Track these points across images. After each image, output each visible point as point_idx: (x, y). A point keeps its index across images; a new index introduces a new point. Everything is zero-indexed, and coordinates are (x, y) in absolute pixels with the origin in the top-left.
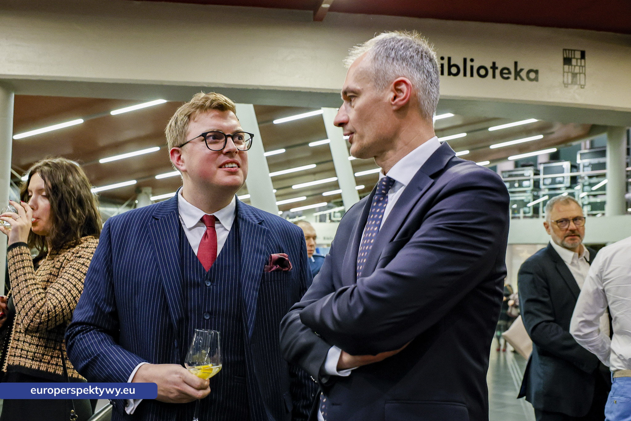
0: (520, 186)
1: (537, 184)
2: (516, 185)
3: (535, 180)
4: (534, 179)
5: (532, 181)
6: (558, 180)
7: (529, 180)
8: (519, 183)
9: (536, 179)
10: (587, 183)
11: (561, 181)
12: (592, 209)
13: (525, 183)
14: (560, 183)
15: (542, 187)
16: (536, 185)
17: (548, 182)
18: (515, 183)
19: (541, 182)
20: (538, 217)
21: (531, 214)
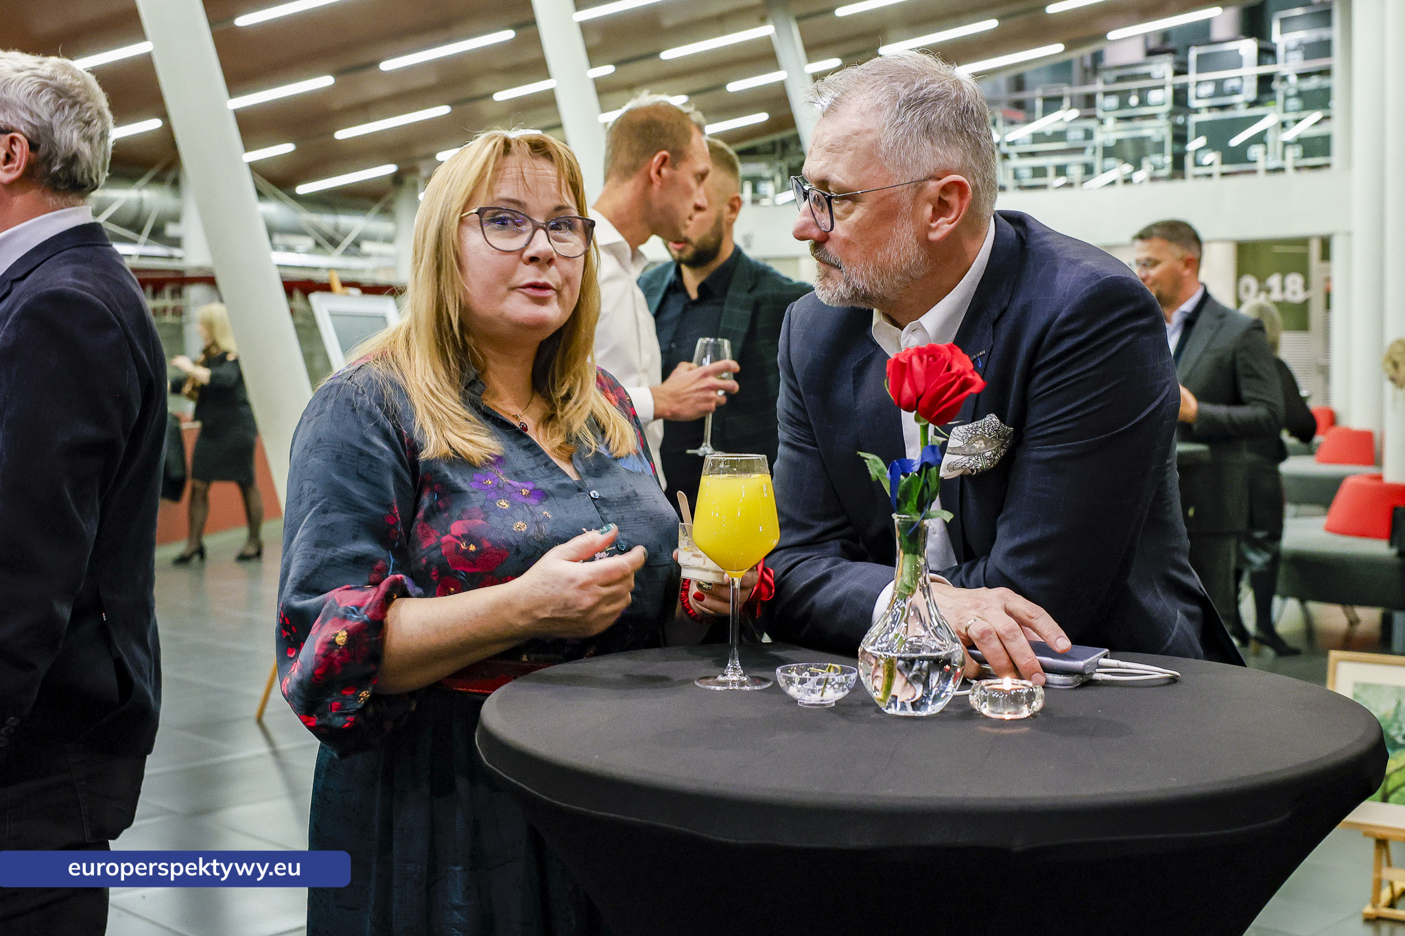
0: (1143, 102)
1: (1181, 96)
2: (1134, 100)
3: (1177, 87)
4: (1174, 85)
5: (1169, 92)
6: (1229, 85)
7: (1162, 87)
8: (1139, 96)
9: (1181, 85)
10: (1292, 92)
11: (1236, 88)
12: (1306, 155)
13: (1154, 96)
14: (1235, 92)
15: (1193, 103)
16: (1180, 98)
17: (1209, 89)
18: (1130, 96)
19: (1192, 92)
20: (1183, 177)
21: (1166, 171)
